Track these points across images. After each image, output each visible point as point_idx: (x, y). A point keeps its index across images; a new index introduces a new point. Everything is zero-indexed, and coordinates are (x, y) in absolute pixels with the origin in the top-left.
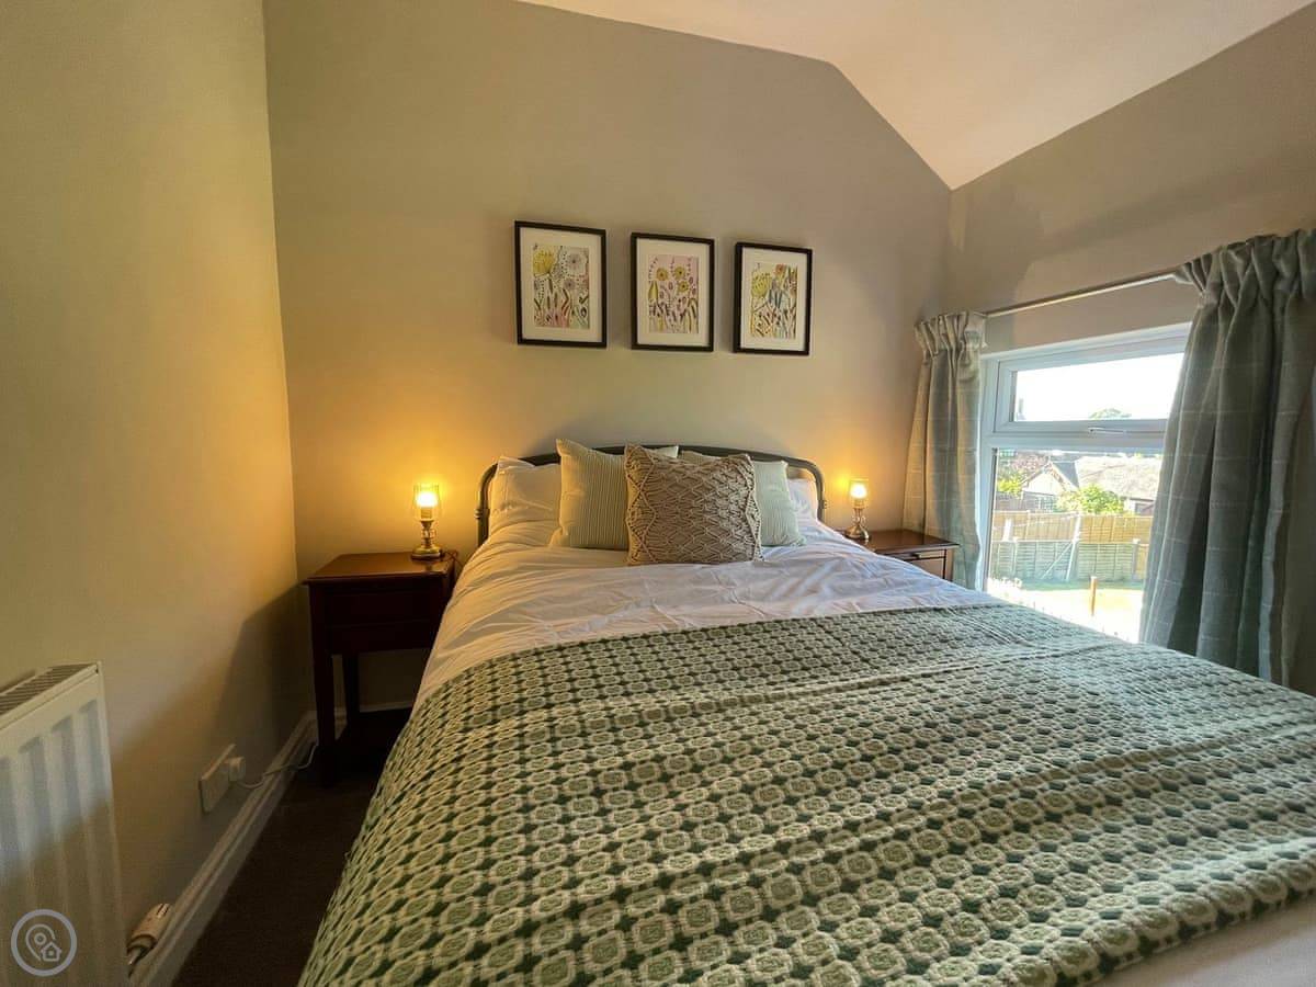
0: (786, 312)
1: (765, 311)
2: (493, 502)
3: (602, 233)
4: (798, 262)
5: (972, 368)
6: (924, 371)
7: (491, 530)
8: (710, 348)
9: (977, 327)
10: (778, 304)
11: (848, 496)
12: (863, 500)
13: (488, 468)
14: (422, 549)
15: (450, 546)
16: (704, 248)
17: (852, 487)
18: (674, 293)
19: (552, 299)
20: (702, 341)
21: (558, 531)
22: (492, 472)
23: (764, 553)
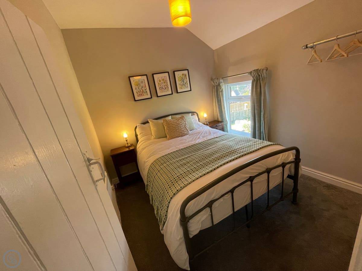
0: (185, 83)
1: (181, 84)
2: (138, 133)
3: (146, 75)
4: (186, 72)
5: (222, 89)
6: (214, 90)
7: (139, 139)
8: (172, 94)
9: (222, 81)
10: (184, 82)
11: (203, 117)
12: (206, 117)
13: (135, 127)
14: (127, 145)
15: (131, 143)
16: (167, 74)
17: (204, 115)
18: (163, 84)
19: (139, 91)
20: (170, 93)
21: (153, 137)
22: (136, 127)
23: (190, 132)
